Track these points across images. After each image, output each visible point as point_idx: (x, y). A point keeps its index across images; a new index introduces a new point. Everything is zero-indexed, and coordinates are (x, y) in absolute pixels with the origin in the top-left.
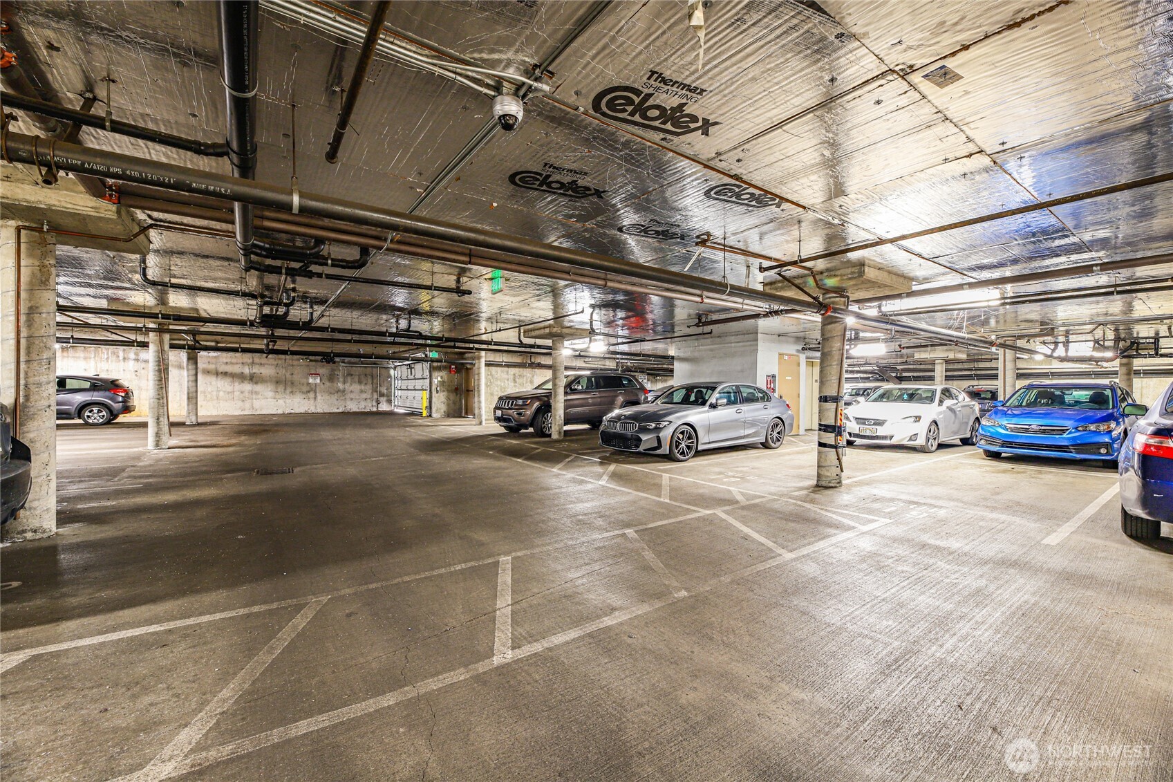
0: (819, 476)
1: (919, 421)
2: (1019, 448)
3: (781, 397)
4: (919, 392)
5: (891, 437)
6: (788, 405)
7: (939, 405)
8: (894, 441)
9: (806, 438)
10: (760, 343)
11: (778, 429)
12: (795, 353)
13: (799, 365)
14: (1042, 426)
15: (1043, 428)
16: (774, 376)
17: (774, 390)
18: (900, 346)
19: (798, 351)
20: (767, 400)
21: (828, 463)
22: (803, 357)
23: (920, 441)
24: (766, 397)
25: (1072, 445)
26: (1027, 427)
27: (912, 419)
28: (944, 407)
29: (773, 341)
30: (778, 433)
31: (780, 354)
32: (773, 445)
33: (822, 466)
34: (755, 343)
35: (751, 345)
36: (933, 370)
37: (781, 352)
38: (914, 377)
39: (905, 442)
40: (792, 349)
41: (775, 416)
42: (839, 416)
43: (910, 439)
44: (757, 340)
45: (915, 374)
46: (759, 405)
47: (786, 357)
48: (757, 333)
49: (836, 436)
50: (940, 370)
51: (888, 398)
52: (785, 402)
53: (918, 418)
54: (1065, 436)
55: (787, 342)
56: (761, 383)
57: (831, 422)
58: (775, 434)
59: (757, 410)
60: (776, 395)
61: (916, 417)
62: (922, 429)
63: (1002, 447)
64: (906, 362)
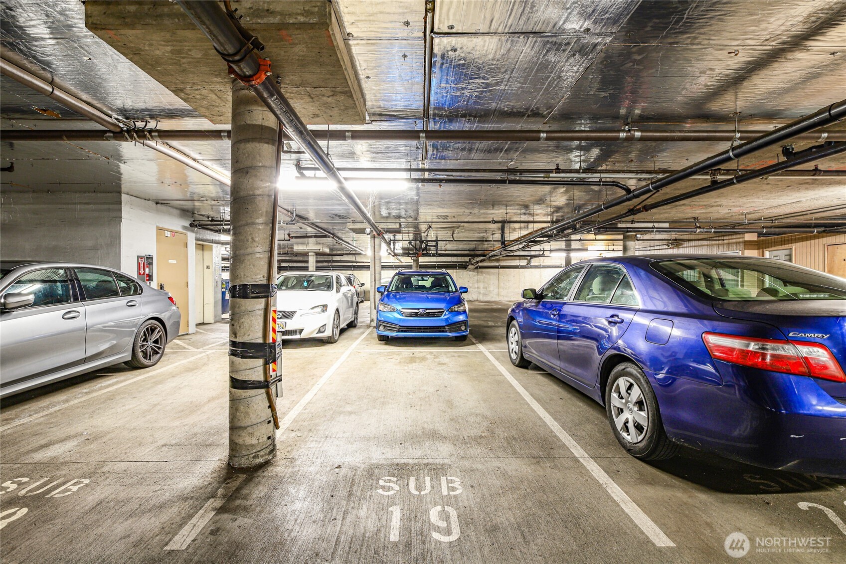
0: (234, 447)
1: (326, 310)
2: (411, 332)
3: (162, 287)
4: (313, 278)
5: (301, 331)
6: (170, 299)
7: (337, 292)
8: (304, 335)
9: (198, 337)
10: (125, 209)
11: (155, 336)
12: (181, 230)
13: (186, 245)
14: (427, 309)
15: (428, 311)
16: (150, 258)
17: (150, 277)
18: (289, 235)
19: (185, 228)
20: (135, 293)
21: (253, 418)
22: (191, 237)
23: (328, 333)
24: (132, 288)
25: (447, 325)
26: (416, 311)
27: (319, 309)
28: (341, 294)
29: (147, 209)
30: (156, 342)
31: (159, 229)
32: (146, 362)
33: (240, 428)
34: (116, 207)
35: (109, 210)
36: (307, 262)
37: (161, 226)
38: (290, 267)
39: (315, 335)
40: (177, 224)
41: (151, 315)
42: (271, 323)
43: (319, 332)
44: (120, 203)
45: (291, 265)
46: (121, 301)
47: (168, 234)
48: (120, 193)
49: (266, 363)
50: (312, 261)
51: (287, 286)
52: (167, 294)
53: (325, 307)
54: (442, 317)
55: (170, 214)
56: (129, 268)
57: (256, 337)
58: (150, 344)
59: (114, 309)
60: (154, 284)
61: (324, 306)
62: (328, 318)
63: (399, 332)
64: (287, 253)
